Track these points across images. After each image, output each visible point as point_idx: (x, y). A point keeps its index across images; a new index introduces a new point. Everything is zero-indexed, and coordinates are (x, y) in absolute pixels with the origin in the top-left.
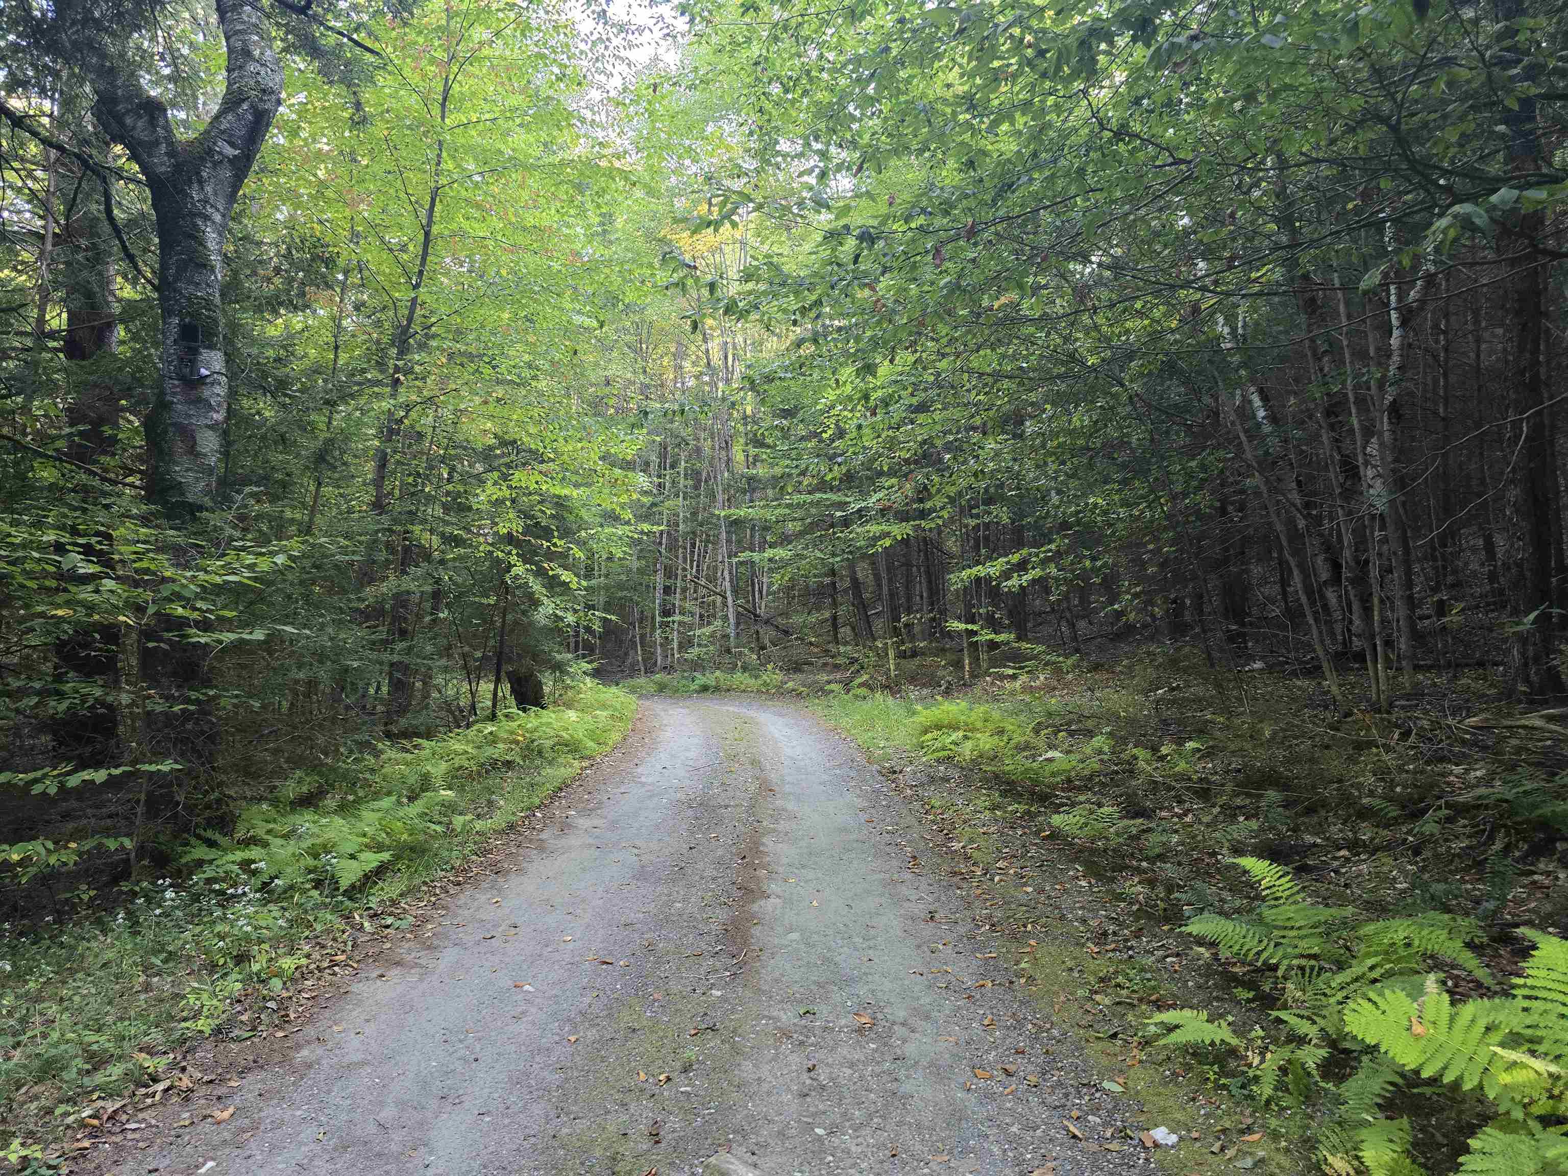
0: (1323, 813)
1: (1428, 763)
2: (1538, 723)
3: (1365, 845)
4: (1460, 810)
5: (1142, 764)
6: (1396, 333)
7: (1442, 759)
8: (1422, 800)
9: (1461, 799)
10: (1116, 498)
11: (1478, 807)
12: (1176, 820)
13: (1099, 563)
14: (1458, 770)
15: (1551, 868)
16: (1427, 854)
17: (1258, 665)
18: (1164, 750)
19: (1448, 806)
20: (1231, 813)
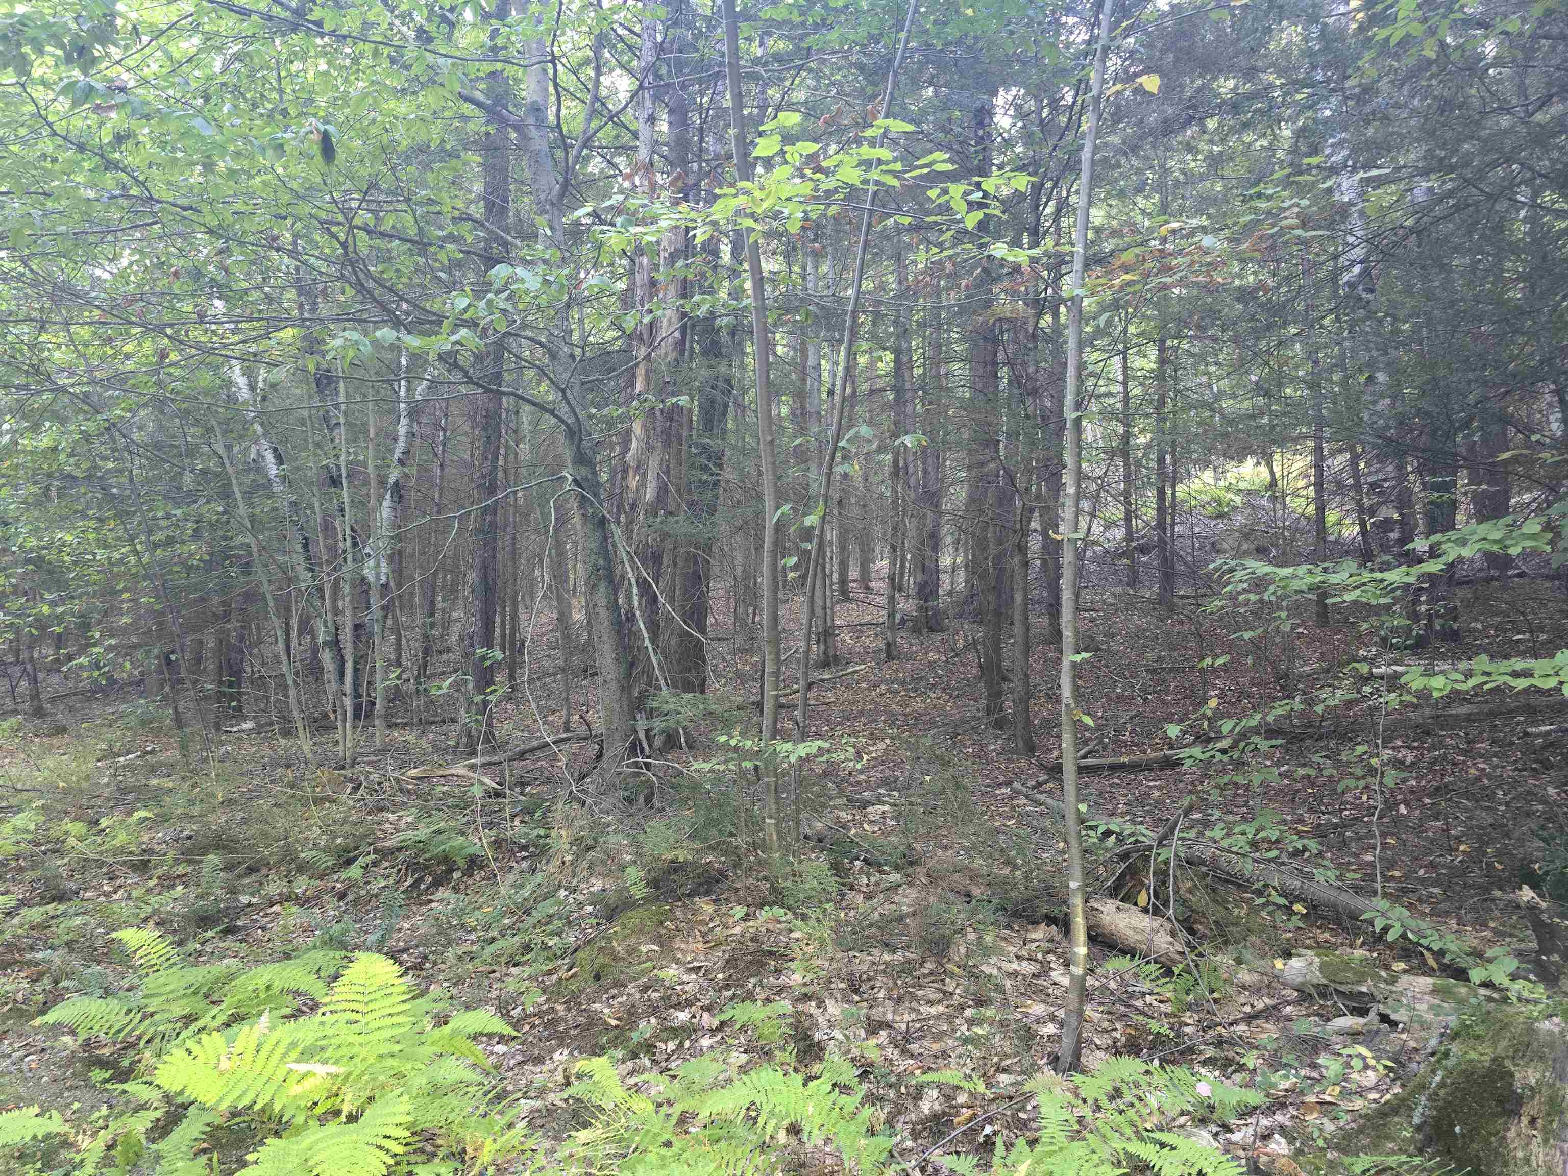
0: (264, 871)
1: (369, 813)
2: (462, 771)
3: (297, 898)
4: (385, 854)
5: (72, 841)
6: (404, 421)
7: (381, 810)
8: (357, 848)
9: (388, 844)
10: (92, 536)
11: (399, 849)
12: (103, 899)
13: (60, 610)
14: (392, 817)
15: (446, 895)
16: (350, 897)
17: (248, 725)
18: (104, 823)
19: (376, 851)
20: (168, 882)
